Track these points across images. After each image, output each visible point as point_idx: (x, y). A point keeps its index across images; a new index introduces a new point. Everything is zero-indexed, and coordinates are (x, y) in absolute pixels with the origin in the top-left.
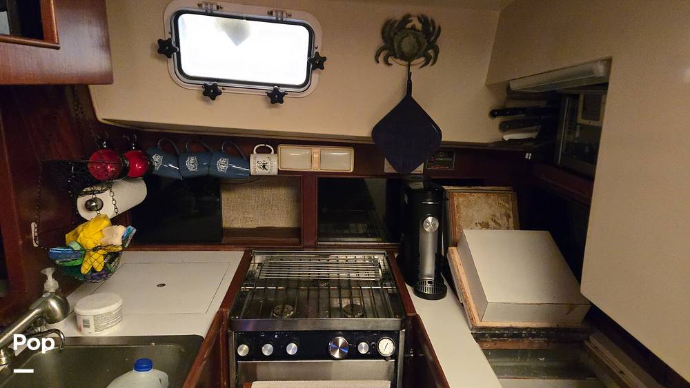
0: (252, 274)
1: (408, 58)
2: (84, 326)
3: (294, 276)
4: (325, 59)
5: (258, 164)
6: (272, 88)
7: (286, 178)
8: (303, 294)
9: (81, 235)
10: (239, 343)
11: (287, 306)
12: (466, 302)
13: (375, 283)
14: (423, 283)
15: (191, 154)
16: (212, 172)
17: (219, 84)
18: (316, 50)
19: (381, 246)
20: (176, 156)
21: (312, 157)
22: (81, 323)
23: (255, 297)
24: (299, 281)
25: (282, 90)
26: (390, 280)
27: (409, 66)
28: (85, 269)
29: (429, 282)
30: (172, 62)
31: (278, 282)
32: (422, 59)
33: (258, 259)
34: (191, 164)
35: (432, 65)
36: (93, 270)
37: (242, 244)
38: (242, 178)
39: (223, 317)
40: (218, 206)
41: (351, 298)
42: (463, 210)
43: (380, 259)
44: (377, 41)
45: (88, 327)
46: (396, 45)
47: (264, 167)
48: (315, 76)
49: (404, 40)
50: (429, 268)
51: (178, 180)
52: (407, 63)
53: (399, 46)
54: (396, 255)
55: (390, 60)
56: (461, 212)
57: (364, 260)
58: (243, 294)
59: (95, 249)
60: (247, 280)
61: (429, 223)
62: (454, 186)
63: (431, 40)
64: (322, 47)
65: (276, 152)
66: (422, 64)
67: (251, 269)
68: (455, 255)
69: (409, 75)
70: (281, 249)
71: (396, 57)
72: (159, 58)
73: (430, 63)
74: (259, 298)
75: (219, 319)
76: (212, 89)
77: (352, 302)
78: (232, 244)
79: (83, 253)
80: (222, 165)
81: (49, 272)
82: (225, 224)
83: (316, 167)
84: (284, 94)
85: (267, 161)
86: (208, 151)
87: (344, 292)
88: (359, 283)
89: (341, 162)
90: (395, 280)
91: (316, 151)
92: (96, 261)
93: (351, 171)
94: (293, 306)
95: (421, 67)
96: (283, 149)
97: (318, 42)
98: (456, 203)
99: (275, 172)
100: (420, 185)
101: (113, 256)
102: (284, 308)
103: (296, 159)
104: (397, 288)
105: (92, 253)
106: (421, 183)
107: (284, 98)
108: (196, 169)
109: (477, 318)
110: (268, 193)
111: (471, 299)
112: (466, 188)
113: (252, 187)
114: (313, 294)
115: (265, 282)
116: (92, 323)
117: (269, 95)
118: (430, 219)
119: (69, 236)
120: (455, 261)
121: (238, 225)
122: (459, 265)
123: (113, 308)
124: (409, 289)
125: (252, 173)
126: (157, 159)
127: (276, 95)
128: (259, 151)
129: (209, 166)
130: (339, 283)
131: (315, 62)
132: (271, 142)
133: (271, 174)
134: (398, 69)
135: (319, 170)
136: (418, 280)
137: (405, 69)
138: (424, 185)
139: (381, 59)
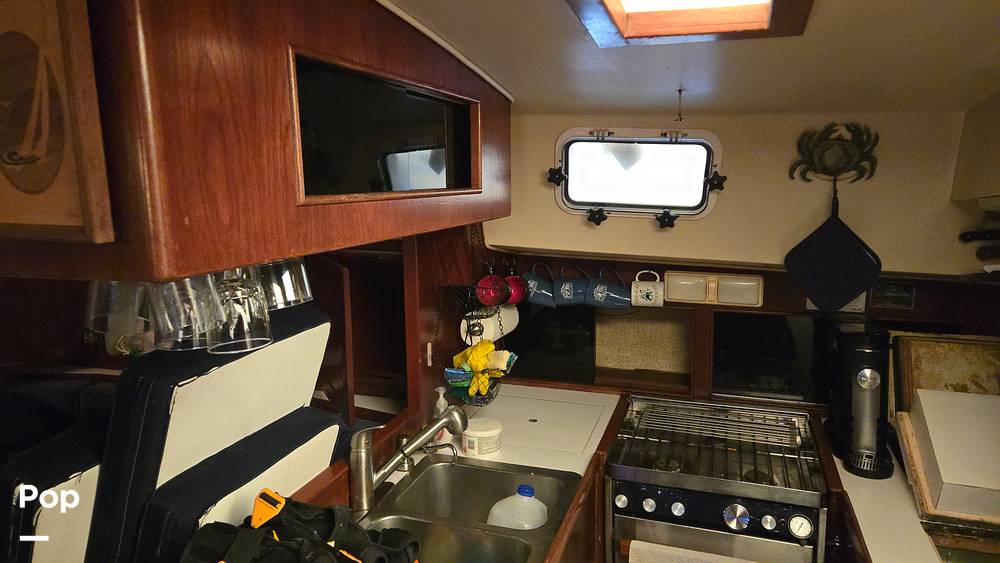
0: (630, 423)
1: (834, 173)
2: (470, 447)
3: (681, 429)
4: (725, 178)
5: (642, 293)
6: (662, 211)
7: (672, 311)
8: (693, 453)
9: (471, 358)
10: (616, 494)
11: (672, 462)
12: (916, 482)
13: (791, 451)
14: (860, 456)
15: (567, 280)
16: (589, 301)
17: (605, 208)
18: (714, 170)
19: (803, 406)
20: (550, 281)
21: (706, 287)
22: (466, 444)
23: (633, 449)
24: (688, 437)
25: (673, 213)
26: (811, 448)
27: (835, 181)
28: (472, 392)
29: (867, 456)
30: (559, 189)
31: (662, 434)
32: (854, 172)
33: (637, 406)
34: (566, 291)
35: (868, 178)
36: (478, 393)
37: (617, 387)
38: (621, 308)
39: (599, 460)
40: (592, 341)
41: (755, 464)
42: (925, 366)
43: (799, 422)
44: (792, 154)
45: (473, 448)
46: (816, 159)
47: (647, 296)
48: (713, 196)
49: (827, 153)
50: (867, 436)
51: (550, 308)
52: (832, 178)
53: (821, 159)
54: (823, 420)
55: (809, 175)
56: (923, 367)
57: (777, 420)
58: (621, 443)
59: (483, 372)
60: (624, 427)
61: (865, 376)
62: (913, 331)
63: (866, 150)
64: (722, 164)
65: (662, 280)
66: (853, 179)
67: (628, 416)
68: (906, 425)
69: (835, 191)
70: (665, 397)
71: (816, 172)
72: (549, 186)
73: (866, 176)
74: (638, 450)
75: (595, 461)
76: (597, 214)
77: (756, 468)
78: (605, 385)
79: (472, 374)
80: (600, 293)
81: (442, 391)
82: (599, 363)
83: (712, 299)
84: (676, 217)
85: (651, 289)
86: (586, 277)
87: (747, 458)
88: (768, 448)
89: (747, 293)
90: (818, 449)
91: (712, 280)
92: (482, 384)
93: (760, 305)
94: (680, 462)
95: (852, 182)
96: (670, 277)
97: (717, 160)
98: (914, 355)
99: (660, 303)
100: (860, 328)
101: (495, 382)
102: (668, 462)
103: (685, 289)
104: (820, 460)
105: (480, 375)
106: (863, 325)
107: (675, 222)
108: (571, 297)
109: (929, 503)
110: (650, 329)
111: (925, 479)
112: (932, 335)
113: (630, 320)
114: (705, 454)
115: (647, 433)
116: (476, 444)
117: (657, 219)
118: (867, 372)
119: (457, 359)
120: (905, 430)
121: (611, 364)
122: (910, 435)
123: (495, 432)
124: (838, 462)
125: (633, 303)
126: (532, 284)
127: (666, 218)
128: (642, 278)
129: (585, 294)
130: (740, 445)
131: (713, 182)
132: (656, 269)
133: (656, 305)
134: (820, 185)
135: (715, 303)
136: (852, 451)
137: (830, 184)
138: (866, 327)
139: (796, 174)
